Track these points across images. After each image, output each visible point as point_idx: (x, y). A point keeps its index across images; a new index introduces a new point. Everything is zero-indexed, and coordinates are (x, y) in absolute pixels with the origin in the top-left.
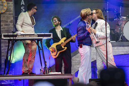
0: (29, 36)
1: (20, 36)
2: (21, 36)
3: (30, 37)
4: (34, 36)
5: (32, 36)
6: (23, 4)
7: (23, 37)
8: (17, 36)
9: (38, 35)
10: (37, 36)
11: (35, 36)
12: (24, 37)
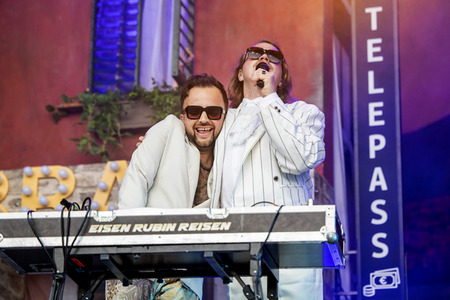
0: (171, 227)
1: (107, 229)
2: (115, 229)
3: (176, 232)
4: (207, 226)
5: (193, 227)
6: (378, 188)
7: (130, 233)
8: (93, 229)
9: (230, 218)
10: (226, 226)
11: (215, 226)
12: (137, 233)
